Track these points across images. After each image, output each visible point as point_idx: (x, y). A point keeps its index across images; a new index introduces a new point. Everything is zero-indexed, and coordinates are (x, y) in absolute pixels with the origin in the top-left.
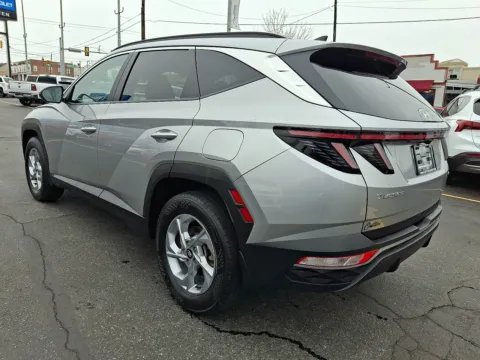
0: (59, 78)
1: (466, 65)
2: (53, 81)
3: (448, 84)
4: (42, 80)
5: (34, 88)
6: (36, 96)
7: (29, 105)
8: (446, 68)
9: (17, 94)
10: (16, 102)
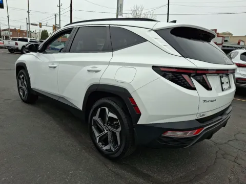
0: (29, 39)
1: (232, 35)
2: (26, 40)
3: (224, 45)
4: (20, 40)
5: (17, 44)
6: (18, 48)
7: (13, 53)
8: (223, 37)
9: (8, 47)
10: (7, 51)
